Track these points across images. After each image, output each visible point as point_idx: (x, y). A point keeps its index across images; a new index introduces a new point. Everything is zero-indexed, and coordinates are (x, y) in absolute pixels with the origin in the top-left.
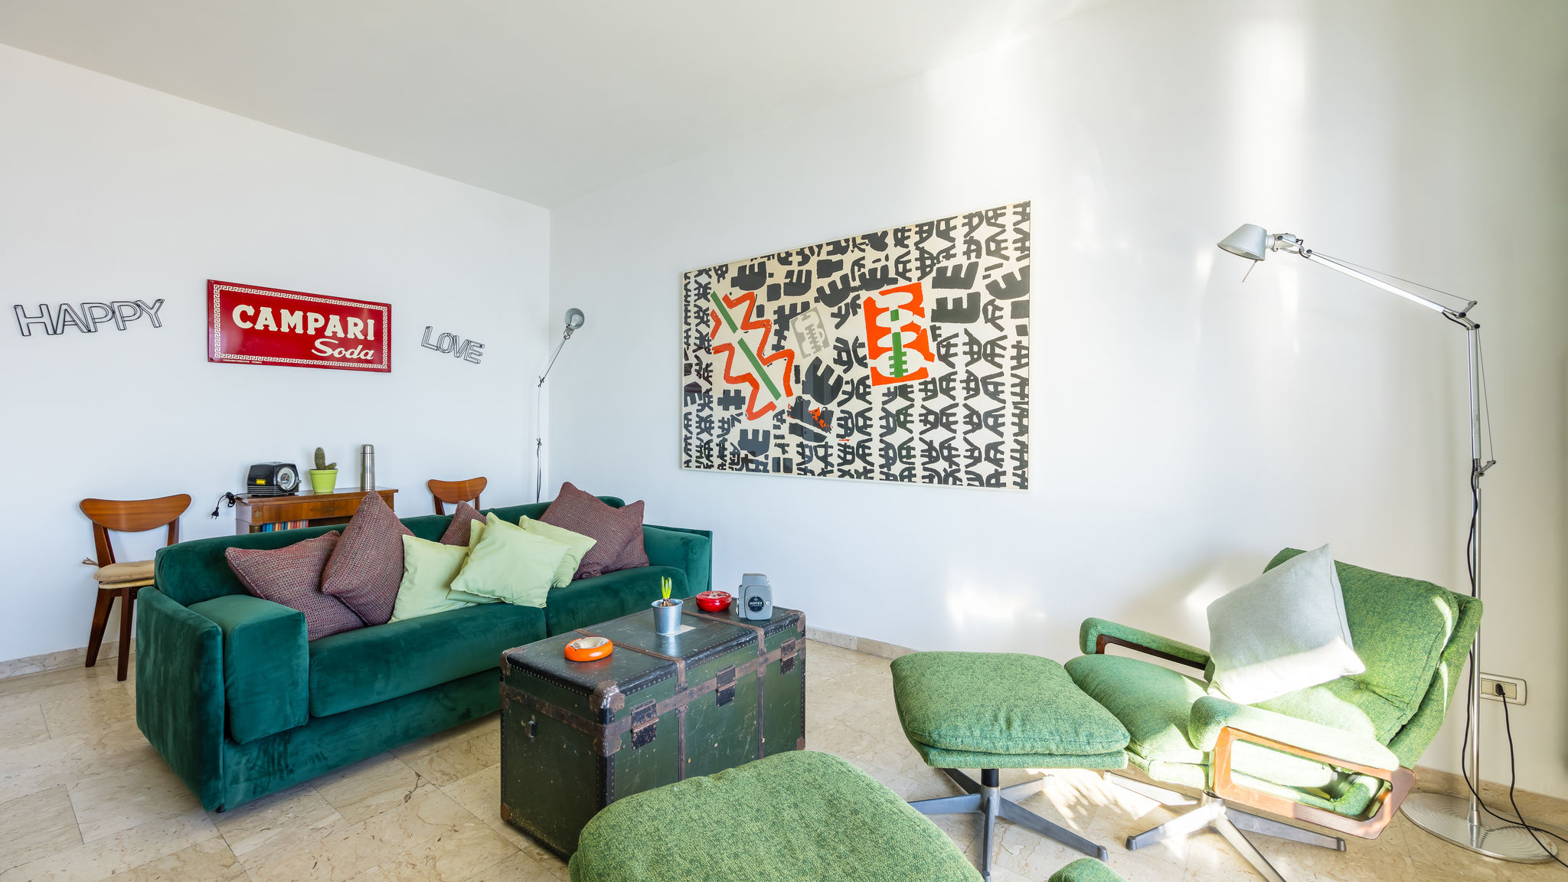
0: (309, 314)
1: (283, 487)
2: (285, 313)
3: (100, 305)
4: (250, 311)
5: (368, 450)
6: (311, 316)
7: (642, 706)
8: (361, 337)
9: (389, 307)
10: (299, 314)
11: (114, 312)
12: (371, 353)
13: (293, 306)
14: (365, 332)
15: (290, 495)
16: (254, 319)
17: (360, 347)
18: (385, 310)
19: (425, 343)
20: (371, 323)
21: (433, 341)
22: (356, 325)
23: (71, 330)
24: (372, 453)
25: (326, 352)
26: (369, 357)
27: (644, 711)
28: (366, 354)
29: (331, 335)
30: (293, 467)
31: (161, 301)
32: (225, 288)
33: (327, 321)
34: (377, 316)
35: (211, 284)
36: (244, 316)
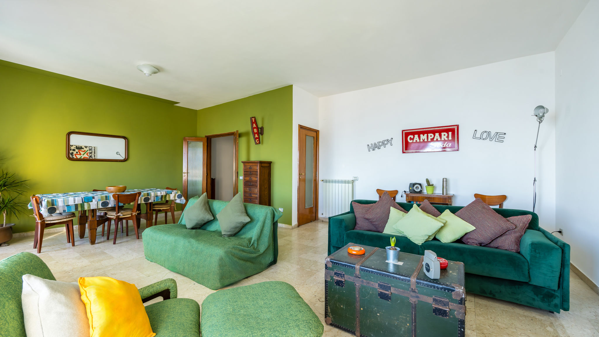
0: (429, 134)
1: (416, 190)
2: (421, 135)
3: (380, 142)
4: (412, 137)
5: (445, 180)
6: (429, 135)
7: (338, 271)
8: (446, 139)
9: (458, 126)
10: (426, 135)
11: (383, 143)
12: (450, 144)
13: (423, 133)
14: (448, 137)
15: (419, 193)
16: (413, 139)
17: (446, 143)
18: (456, 127)
19: (474, 137)
20: (450, 133)
21: (478, 135)
22: (444, 135)
23: (376, 149)
24: (446, 181)
25: (434, 146)
26: (449, 146)
27: (339, 273)
28: (448, 145)
29: (436, 140)
30: (420, 184)
31: (392, 138)
32: (406, 132)
33: (435, 135)
34: (453, 131)
35: (403, 131)
36: (411, 139)
